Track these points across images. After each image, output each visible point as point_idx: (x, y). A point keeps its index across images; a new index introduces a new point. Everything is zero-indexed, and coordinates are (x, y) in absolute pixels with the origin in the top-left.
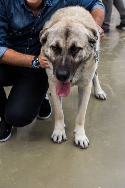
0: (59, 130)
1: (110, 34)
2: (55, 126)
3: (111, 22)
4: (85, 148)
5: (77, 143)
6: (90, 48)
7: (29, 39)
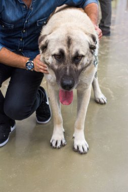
0: (58, 135)
1: (111, 37)
2: (54, 131)
3: (112, 24)
4: (84, 153)
5: (76, 148)
6: (91, 54)
7: (23, 32)
